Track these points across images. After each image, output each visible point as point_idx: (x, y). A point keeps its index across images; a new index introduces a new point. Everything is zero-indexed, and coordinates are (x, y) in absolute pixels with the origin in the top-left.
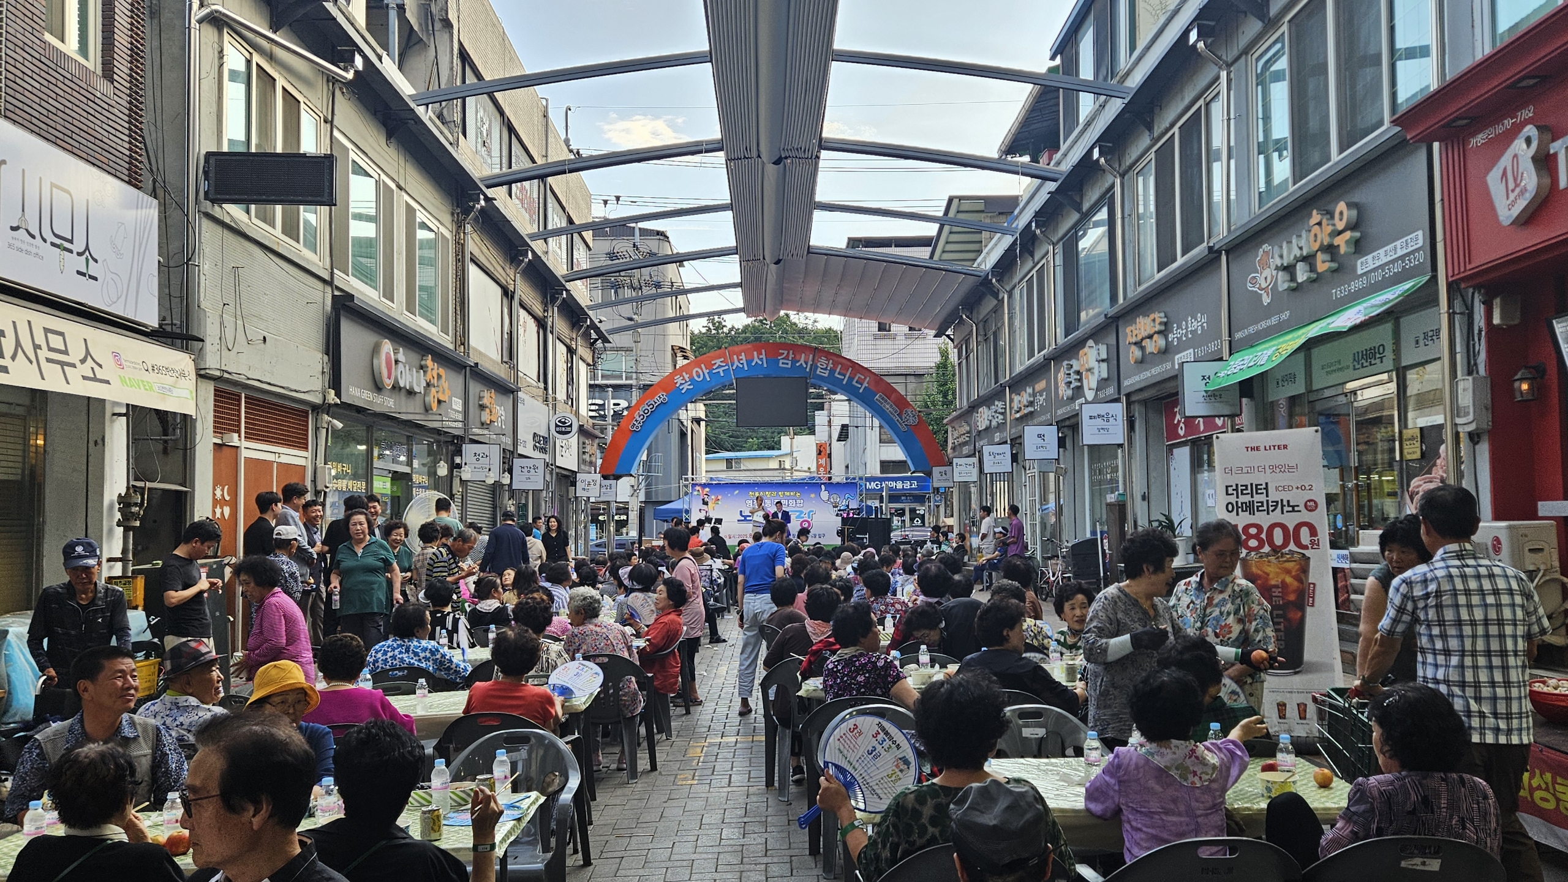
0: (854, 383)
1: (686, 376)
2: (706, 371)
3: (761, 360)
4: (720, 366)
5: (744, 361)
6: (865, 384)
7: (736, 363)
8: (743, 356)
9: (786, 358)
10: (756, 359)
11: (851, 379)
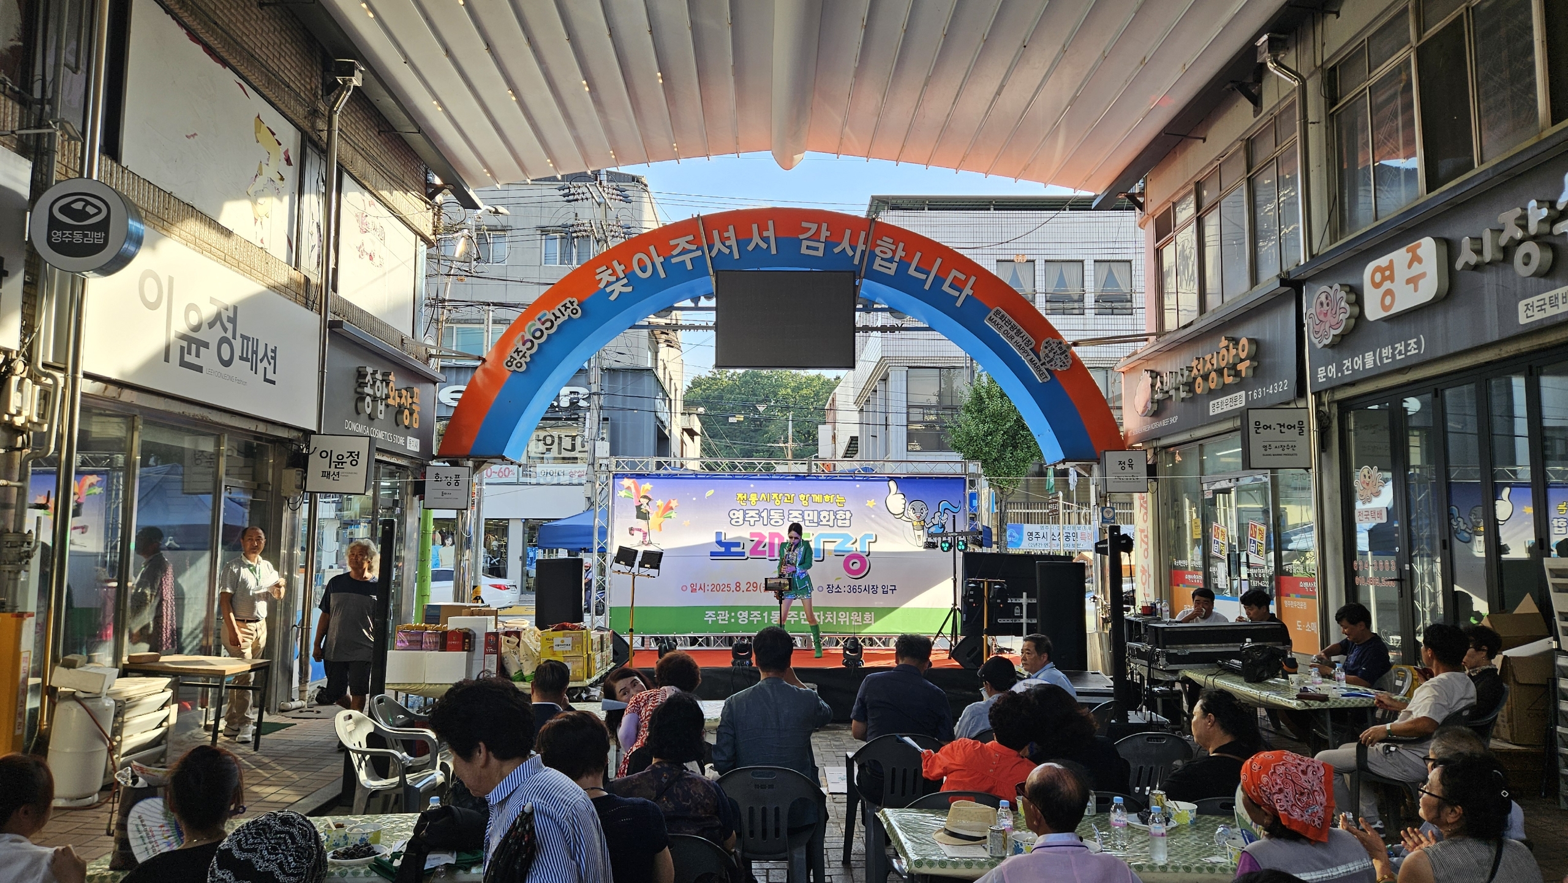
0: (946, 288)
1: (620, 269)
2: (659, 260)
3: (766, 240)
4: (684, 252)
5: (733, 242)
6: (968, 291)
7: (718, 245)
8: (731, 233)
9: (815, 237)
10: (756, 239)
11: (939, 280)
